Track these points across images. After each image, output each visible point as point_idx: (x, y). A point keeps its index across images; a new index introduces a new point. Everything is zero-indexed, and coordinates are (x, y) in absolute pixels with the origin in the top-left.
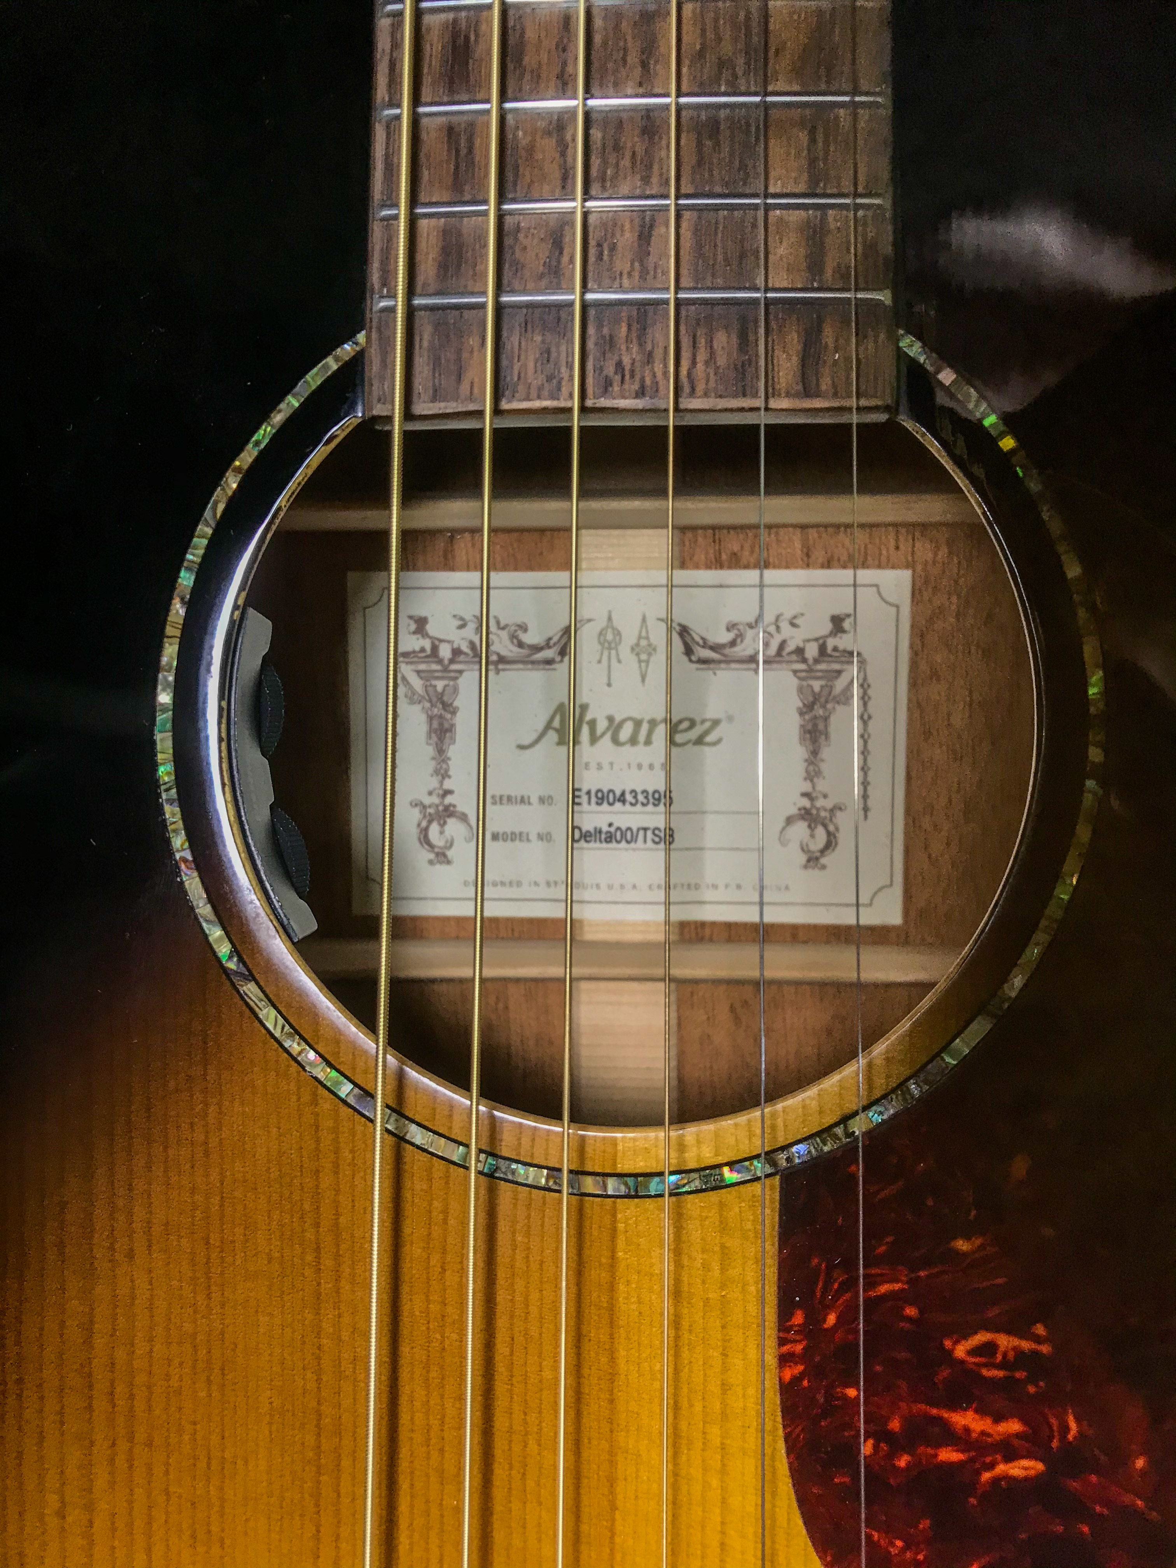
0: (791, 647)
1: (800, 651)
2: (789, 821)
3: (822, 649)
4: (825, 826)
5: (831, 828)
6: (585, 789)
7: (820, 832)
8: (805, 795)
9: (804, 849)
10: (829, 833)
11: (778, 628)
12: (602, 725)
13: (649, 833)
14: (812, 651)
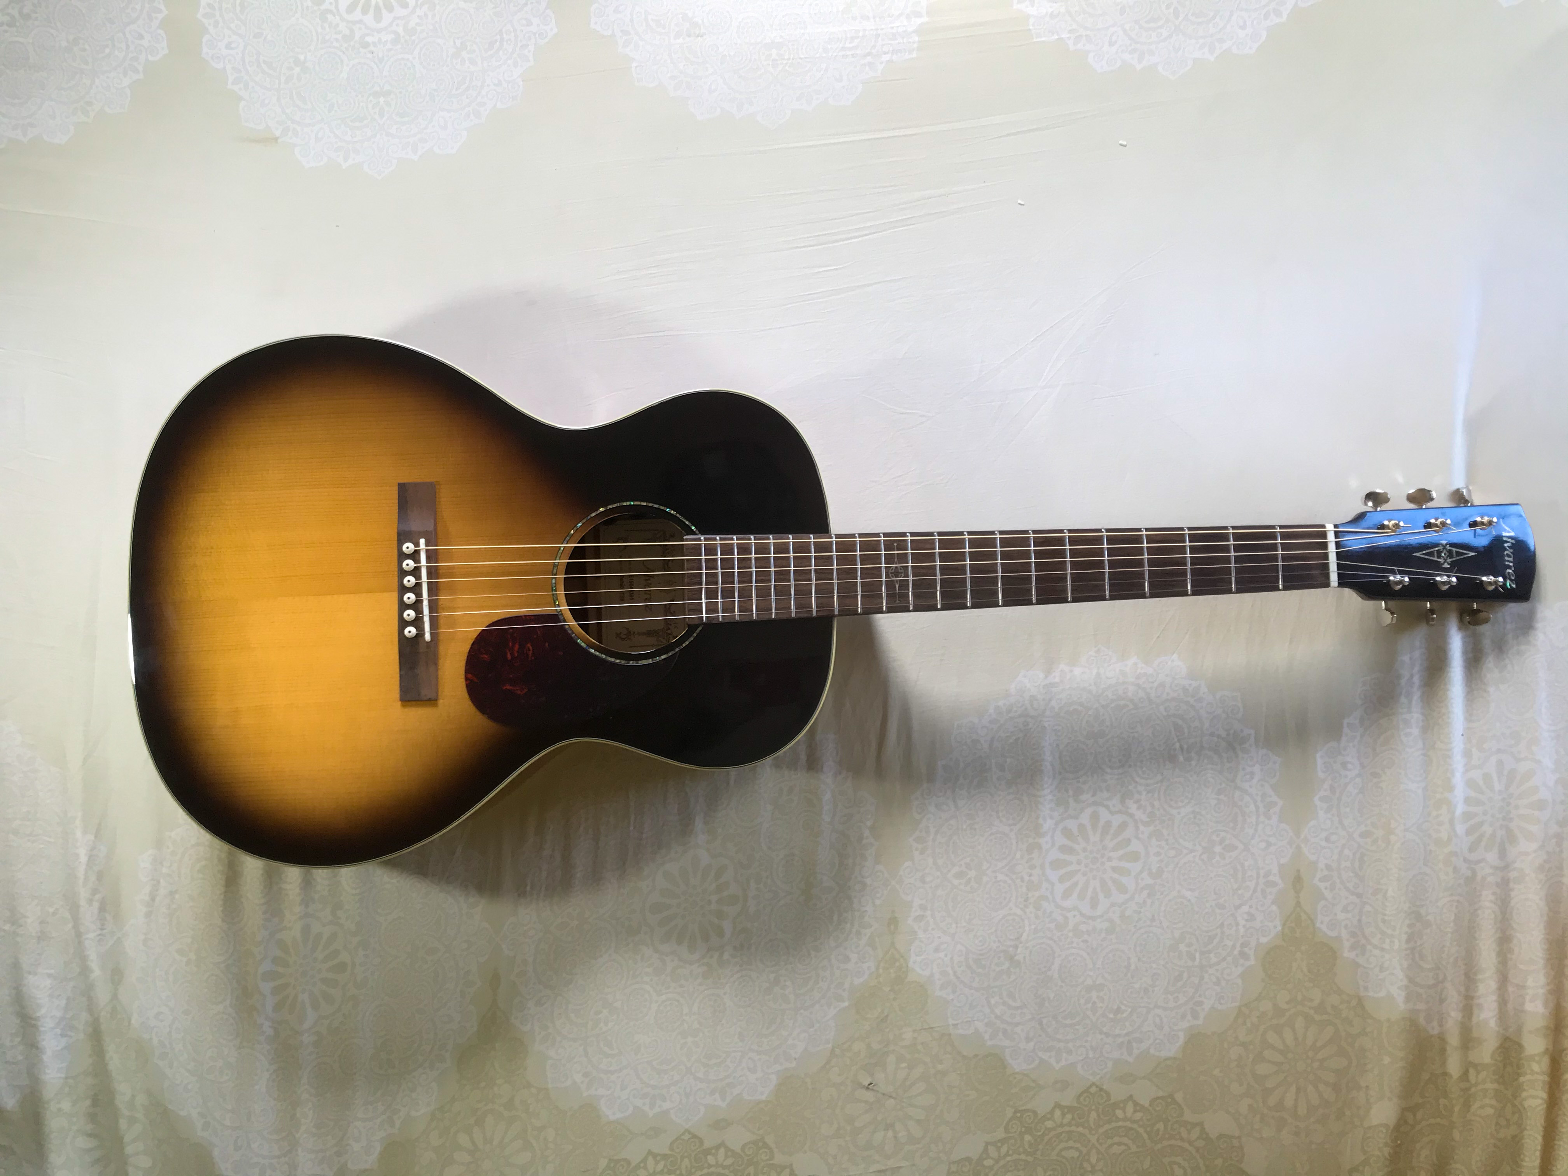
0: (670, 627)
1: (669, 629)
2: (627, 629)
3: (670, 634)
4: (626, 638)
5: (626, 639)
6: (633, 578)
7: (625, 636)
8: (634, 633)
9: (620, 633)
10: (625, 639)
11: (674, 623)
12: (649, 582)
13: (623, 595)
14: (669, 632)
